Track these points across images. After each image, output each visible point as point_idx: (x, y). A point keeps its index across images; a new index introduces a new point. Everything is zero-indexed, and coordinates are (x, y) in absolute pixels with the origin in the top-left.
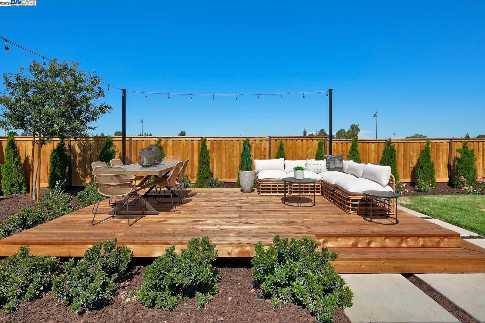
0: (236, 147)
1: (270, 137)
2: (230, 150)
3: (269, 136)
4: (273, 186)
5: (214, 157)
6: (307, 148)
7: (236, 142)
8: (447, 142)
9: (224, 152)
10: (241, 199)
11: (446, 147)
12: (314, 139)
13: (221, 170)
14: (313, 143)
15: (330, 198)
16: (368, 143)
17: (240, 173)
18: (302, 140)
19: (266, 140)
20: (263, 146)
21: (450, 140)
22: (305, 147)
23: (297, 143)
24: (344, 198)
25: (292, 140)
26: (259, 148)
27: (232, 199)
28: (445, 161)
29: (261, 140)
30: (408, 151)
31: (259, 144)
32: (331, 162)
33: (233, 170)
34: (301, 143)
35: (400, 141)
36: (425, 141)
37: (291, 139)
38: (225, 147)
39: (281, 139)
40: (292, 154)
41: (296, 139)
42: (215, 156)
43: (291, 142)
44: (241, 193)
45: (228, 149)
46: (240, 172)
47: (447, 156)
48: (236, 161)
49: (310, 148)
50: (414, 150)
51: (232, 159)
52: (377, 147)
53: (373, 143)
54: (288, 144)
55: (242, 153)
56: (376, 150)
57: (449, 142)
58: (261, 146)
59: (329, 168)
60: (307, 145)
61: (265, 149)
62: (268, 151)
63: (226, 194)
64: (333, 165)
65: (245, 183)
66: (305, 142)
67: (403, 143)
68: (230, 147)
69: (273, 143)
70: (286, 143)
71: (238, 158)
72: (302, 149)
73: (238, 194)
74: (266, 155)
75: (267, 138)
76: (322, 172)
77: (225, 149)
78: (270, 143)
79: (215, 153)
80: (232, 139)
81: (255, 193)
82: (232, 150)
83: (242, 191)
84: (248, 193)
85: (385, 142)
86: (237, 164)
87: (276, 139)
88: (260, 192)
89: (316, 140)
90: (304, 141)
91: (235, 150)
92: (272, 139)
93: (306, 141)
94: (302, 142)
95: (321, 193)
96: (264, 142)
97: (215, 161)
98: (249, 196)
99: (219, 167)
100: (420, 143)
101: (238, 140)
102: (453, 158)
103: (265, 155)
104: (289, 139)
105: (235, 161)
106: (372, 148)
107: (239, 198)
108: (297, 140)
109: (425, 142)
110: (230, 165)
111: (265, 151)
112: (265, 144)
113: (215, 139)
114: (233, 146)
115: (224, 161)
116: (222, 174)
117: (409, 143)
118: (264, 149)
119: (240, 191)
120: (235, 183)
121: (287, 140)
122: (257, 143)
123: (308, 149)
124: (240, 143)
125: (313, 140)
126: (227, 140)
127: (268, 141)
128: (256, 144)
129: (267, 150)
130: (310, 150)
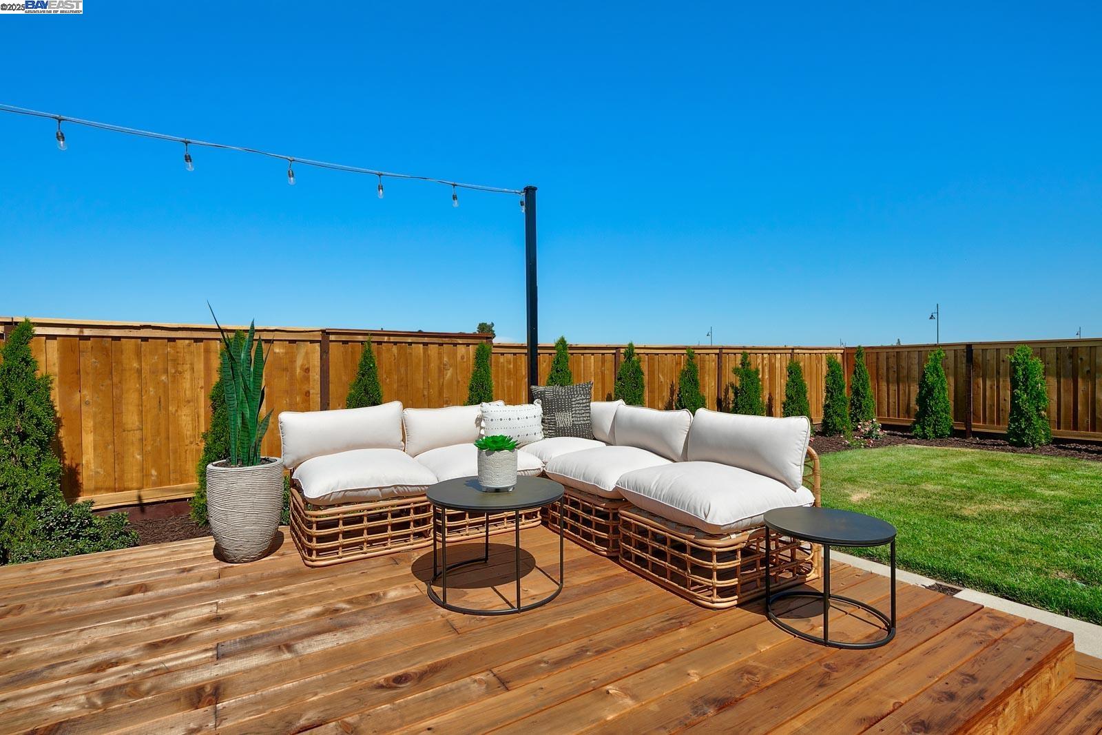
0: (192, 364)
1: (323, 331)
2: (164, 378)
3: (323, 328)
4: (371, 518)
5: (84, 408)
6: (439, 368)
7: (189, 345)
8: (715, 354)
9: (132, 384)
10: (218, 619)
11: (714, 363)
12: (460, 341)
13: (119, 457)
14: (455, 354)
15: (588, 536)
16: (583, 354)
17: (209, 478)
18: (425, 344)
19: (312, 342)
20: (299, 362)
21: (720, 349)
22: (434, 365)
23: (411, 354)
24: (681, 547)
25: (395, 343)
26: (286, 370)
27: (166, 626)
28: (713, 394)
29: (294, 341)
30: (656, 372)
31: (286, 353)
32: (560, 409)
33: (175, 452)
34: (424, 353)
35: (642, 351)
36: (685, 351)
37: (392, 339)
38: (136, 365)
39: (360, 338)
40: (395, 386)
41: (409, 340)
42: (87, 403)
43: (395, 349)
44: (217, 566)
45: (154, 372)
46: (211, 471)
47: (715, 384)
48: (189, 418)
49: (448, 367)
50: (665, 371)
51: (172, 409)
52: (600, 364)
53: (593, 354)
54: (385, 355)
55: (219, 386)
56: (599, 370)
57: (718, 354)
58: (293, 361)
59: (552, 429)
60: (440, 358)
61: (307, 370)
62: (318, 377)
63: (130, 592)
64: (564, 419)
65: (237, 519)
66: (433, 349)
67: (647, 354)
68: (160, 367)
69: (335, 350)
70: (379, 353)
71: (197, 408)
72: (427, 370)
73: (201, 579)
74: (311, 392)
75: (314, 336)
76: (530, 442)
77: (139, 371)
78: (324, 352)
79: (85, 392)
80: (171, 337)
81: (285, 559)
82: (174, 377)
83: (220, 554)
84: (254, 560)
85: (614, 351)
86: (194, 429)
87: (344, 338)
88: (310, 555)
89: (464, 344)
90: (432, 345)
91: (187, 375)
92: (332, 337)
93: (437, 345)
94: (425, 351)
95: (539, 517)
96: (304, 348)
97: (88, 424)
98: (260, 583)
99: (110, 447)
100: (674, 354)
101: (197, 340)
102: (724, 387)
103: (308, 393)
104: (386, 339)
105: (184, 417)
106: (591, 367)
107: (205, 611)
108: (410, 344)
109: (683, 354)
110: (163, 435)
111: (306, 379)
112: (307, 353)
113: (87, 332)
114: (175, 361)
115: (131, 418)
116: (122, 471)
117: (658, 354)
118: (303, 373)
119: (211, 552)
120: (185, 499)
121: (380, 343)
122: (277, 350)
123: (441, 370)
124: (207, 351)
125: (455, 345)
126: (145, 339)
127: (317, 346)
128: (275, 353)
129: (316, 375)
130: (449, 374)
